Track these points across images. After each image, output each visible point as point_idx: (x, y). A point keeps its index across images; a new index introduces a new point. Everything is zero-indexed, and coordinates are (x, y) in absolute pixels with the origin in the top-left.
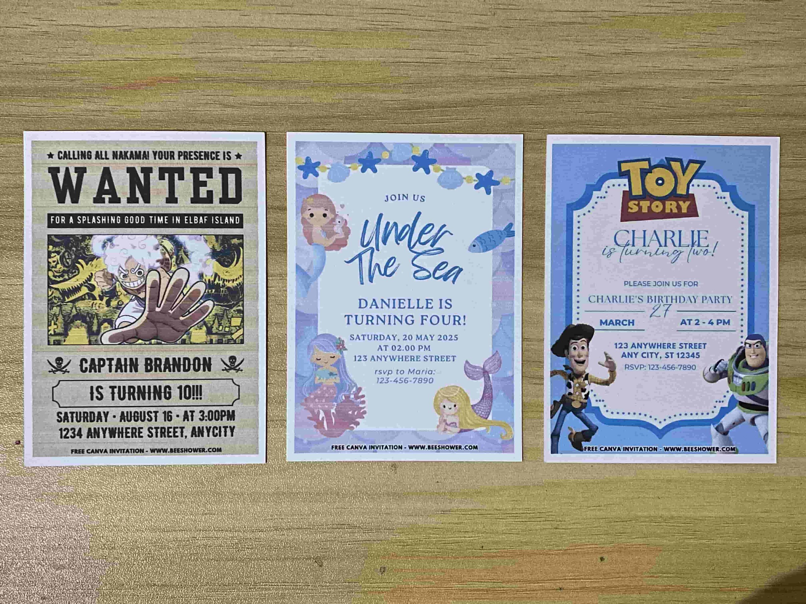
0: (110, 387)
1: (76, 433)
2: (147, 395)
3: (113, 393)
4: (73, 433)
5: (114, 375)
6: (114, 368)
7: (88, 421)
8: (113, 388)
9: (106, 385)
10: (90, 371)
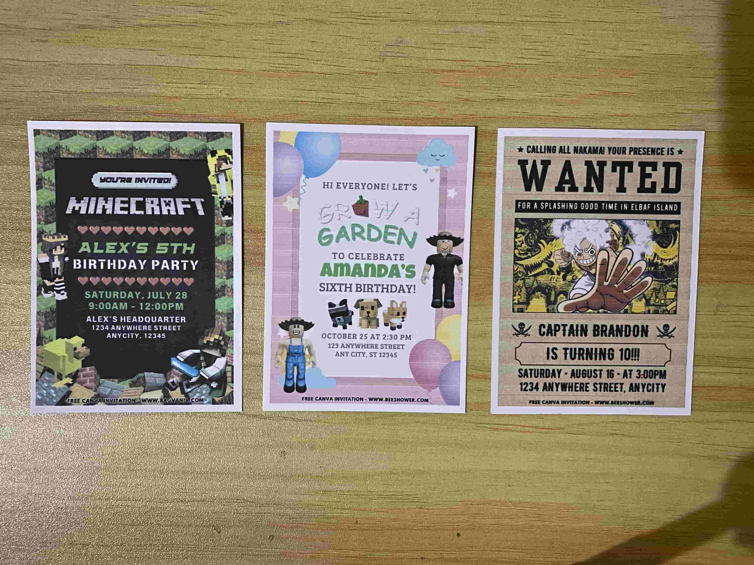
0: (564, 349)
1: (534, 387)
2: (594, 356)
3: (566, 354)
4: (532, 387)
5: (567, 339)
6: (567, 332)
7: (544, 377)
8: (566, 349)
9: (560, 347)
10: (547, 335)
